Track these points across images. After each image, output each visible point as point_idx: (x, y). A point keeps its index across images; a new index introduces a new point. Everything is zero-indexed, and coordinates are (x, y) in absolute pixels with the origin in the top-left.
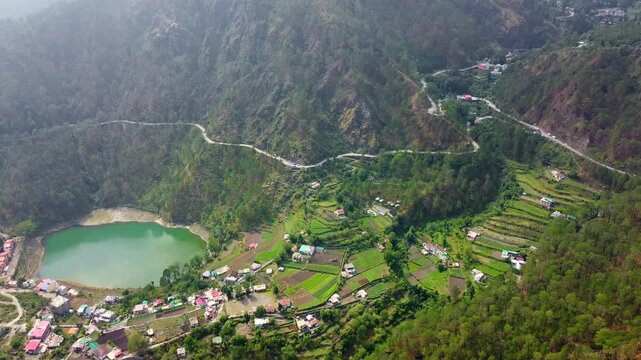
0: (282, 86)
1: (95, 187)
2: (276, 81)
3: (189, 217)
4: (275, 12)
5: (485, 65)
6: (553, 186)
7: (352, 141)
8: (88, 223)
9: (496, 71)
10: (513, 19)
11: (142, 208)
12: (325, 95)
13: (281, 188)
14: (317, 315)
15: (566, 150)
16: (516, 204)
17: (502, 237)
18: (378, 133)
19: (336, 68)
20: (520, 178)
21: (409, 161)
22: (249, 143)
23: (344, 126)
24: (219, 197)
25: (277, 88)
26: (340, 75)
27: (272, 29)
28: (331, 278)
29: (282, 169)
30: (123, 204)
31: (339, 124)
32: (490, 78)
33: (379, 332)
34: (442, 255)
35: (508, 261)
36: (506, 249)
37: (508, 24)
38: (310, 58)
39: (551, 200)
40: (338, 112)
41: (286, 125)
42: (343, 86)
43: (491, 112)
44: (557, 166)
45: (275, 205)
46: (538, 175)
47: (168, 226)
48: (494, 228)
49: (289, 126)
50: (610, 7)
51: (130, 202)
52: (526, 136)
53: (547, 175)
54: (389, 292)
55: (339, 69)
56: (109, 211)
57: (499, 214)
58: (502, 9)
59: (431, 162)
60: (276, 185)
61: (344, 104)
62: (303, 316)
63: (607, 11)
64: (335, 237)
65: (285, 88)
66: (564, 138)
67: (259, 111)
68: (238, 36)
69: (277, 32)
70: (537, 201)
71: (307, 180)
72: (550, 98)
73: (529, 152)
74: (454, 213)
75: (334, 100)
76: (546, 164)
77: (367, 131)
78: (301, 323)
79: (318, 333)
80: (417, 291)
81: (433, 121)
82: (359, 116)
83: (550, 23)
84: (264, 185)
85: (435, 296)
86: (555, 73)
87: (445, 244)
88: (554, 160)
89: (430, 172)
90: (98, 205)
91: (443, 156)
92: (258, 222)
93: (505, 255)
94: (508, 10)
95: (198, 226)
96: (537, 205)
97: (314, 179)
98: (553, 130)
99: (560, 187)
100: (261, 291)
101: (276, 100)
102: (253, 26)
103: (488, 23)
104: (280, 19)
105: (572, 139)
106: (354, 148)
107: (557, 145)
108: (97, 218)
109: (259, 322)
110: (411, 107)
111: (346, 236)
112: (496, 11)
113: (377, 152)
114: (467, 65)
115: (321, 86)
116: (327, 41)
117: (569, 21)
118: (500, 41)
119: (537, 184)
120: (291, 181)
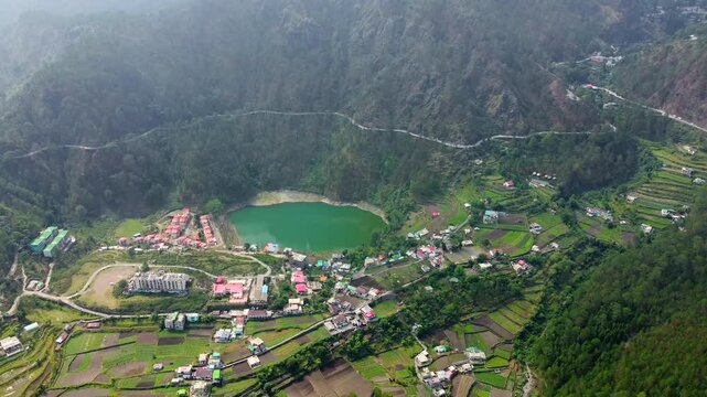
0: (428, 76)
1: (254, 172)
2: (423, 70)
3: (355, 195)
4: (411, 8)
5: (598, 57)
6: (689, 158)
7: (500, 124)
8: (258, 203)
9: (609, 63)
10: (613, 16)
11: (304, 189)
12: (471, 82)
13: (447, 166)
14: (526, 261)
15: (694, 129)
16: (660, 174)
17: (657, 200)
18: (525, 116)
19: (480, 59)
20: (656, 153)
21: (557, 140)
22: (402, 128)
23: (492, 111)
24: (382, 177)
25: (425, 77)
26: (485, 64)
27: (410, 24)
28: (523, 234)
29: (445, 150)
30: (285, 188)
31: (486, 109)
32: (606, 70)
33: (577, 274)
34: (606, 216)
35: (669, 217)
36: (665, 208)
37: (608, 20)
38: (452, 50)
39: (691, 169)
40: (484, 98)
41: (441, 110)
42: (487, 75)
43: (612, 99)
44: (687, 142)
45: (444, 181)
46: (672, 150)
47: (337, 204)
48: (647, 193)
49: (445, 111)
50: (691, 5)
51: (292, 185)
52: (655, 118)
53: (680, 149)
54: (576, 244)
55: (483, 59)
56: (273, 193)
57: (648, 183)
58: (602, 6)
59: (578, 141)
60: (442, 163)
61: (490, 91)
62: (516, 261)
63: (689, 9)
64: (513, 204)
65: (432, 77)
66: (690, 119)
67: (409, 98)
68: (373, 30)
69: (416, 27)
70: (678, 171)
71: (470, 158)
72: (672, 84)
73: (660, 131)
74: (605, 183)
75: (480, 88)
76: (676, 140)
77: (514, 115)
78: (517, 267)
79: (531, 274)
80: (597, 244)
81: (574, 106)
82: (506, 102)
83: (647, 20)
84: (429, 164)
85: (613, 246)
86: (672, 63)
87: (607, 208)
88: (683, 137)
89: (578, 149)
90: (261, 189)
91: (587, 136)
92: (430, 195)
93: (664, 212)
94: (608, 8)
95: (366, 204)
96: (679, 174)
97: (476, 157)
98: (678, 113)
99: (695, 159)
100: (469, 245)
101: (424, 88)
102: (390, 21)
103: (591, 19)
104: (418, 15)
105: (699, 119)
106: (503, 131)
107: (685, 125)
108: (265, 200)
109: (483, 266)
110: (550, 93)
111: (521, 203)
112: (596, 9)
113: (527, 133)
114: (582, 58)
115: (466, 76)
116: (469, 35)
117: (662, 18)
118: (601, 37)
119: (673, 158)
120: (456, 159)
